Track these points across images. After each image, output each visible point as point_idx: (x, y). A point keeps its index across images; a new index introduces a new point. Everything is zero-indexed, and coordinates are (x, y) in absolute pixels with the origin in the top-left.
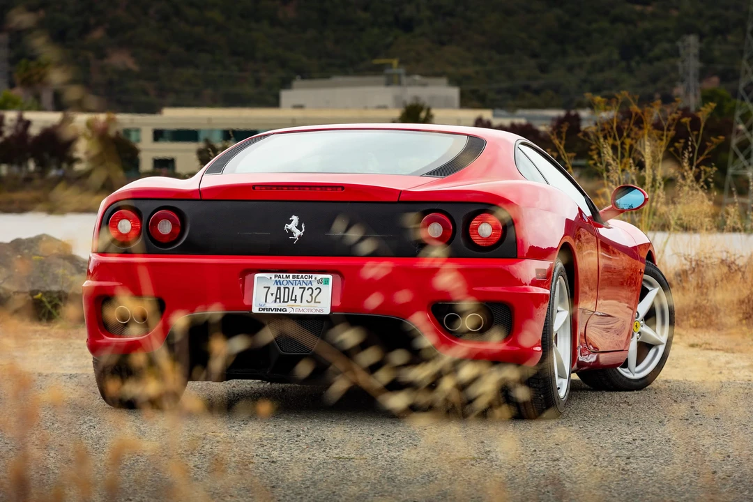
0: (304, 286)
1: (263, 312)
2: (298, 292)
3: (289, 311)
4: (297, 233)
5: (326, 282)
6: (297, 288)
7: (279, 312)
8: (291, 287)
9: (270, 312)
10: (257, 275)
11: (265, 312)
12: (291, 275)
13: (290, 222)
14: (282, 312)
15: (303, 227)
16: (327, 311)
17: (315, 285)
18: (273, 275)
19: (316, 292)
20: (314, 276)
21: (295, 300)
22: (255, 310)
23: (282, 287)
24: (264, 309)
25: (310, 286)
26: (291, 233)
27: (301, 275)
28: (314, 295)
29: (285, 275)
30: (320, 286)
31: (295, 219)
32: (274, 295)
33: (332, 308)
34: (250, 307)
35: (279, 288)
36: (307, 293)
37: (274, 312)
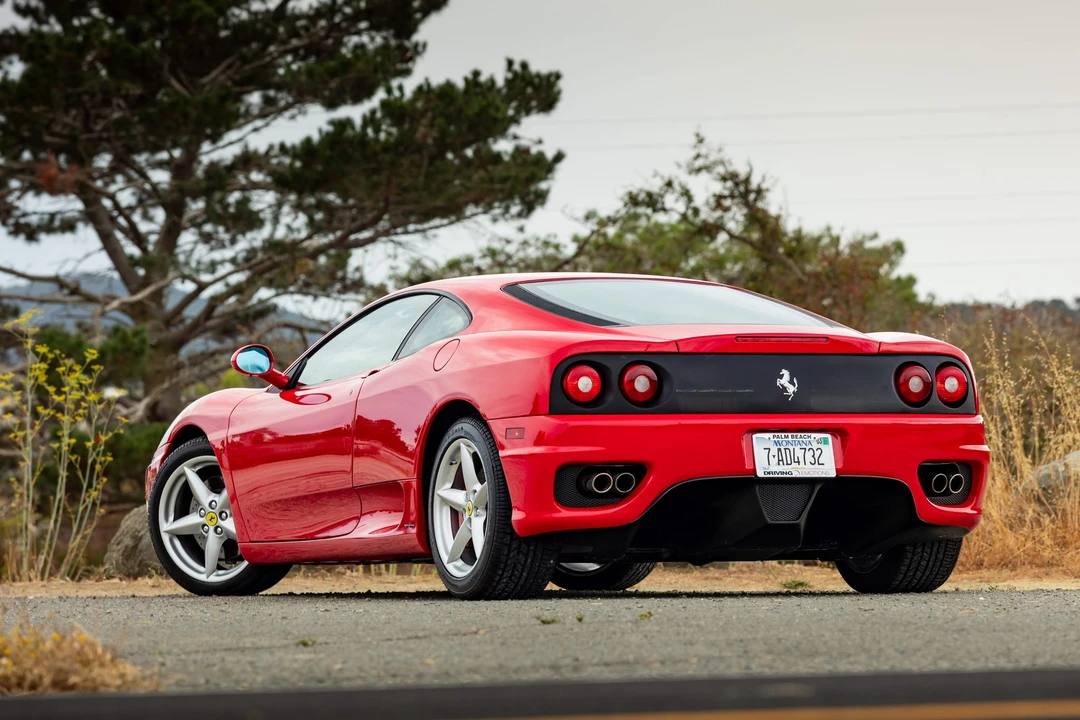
0: (804, 446)
1: (768, 476)
2: (799, 453)
3: (795, 475)
4: (791, 389)
5: (826, 442)
6: (797, 448)
7: (785, 476)
8: (791, 448)
9: (776, 476)
10: (754, 436)
11: (771, 476)
12: (790, 435)
13: (781, 377)
14: (788, 476)
15: (795, 381)
16: (833, 474)
17: (815, 446)
18: (770, 435)
19: (817, 453)
20: (813, 435)
21: (799, 462)
22: (760, 474)
23: (782, 448)
24: (769, 473)
25: (810, 446)
26: (785, 389)
27: (799, 434)
28: (816, 457)
29: (783, 435)
30: (820, 446)
31: (785, 373)
32: (776, 457)
33: (837, 470)
34: (754, 470)
35: (779, 450)
36: (809, 454)
37: (780, 476)
